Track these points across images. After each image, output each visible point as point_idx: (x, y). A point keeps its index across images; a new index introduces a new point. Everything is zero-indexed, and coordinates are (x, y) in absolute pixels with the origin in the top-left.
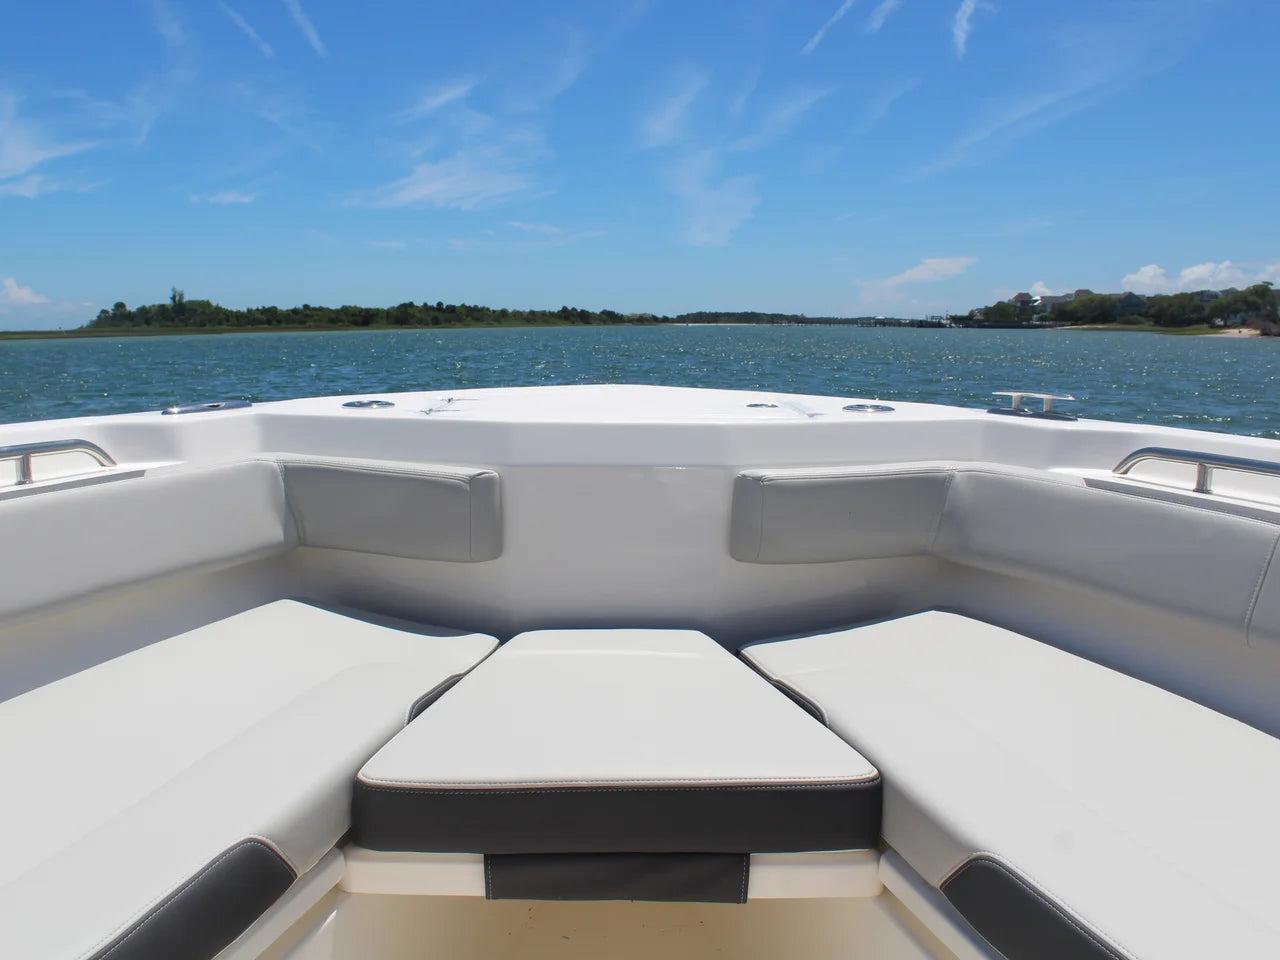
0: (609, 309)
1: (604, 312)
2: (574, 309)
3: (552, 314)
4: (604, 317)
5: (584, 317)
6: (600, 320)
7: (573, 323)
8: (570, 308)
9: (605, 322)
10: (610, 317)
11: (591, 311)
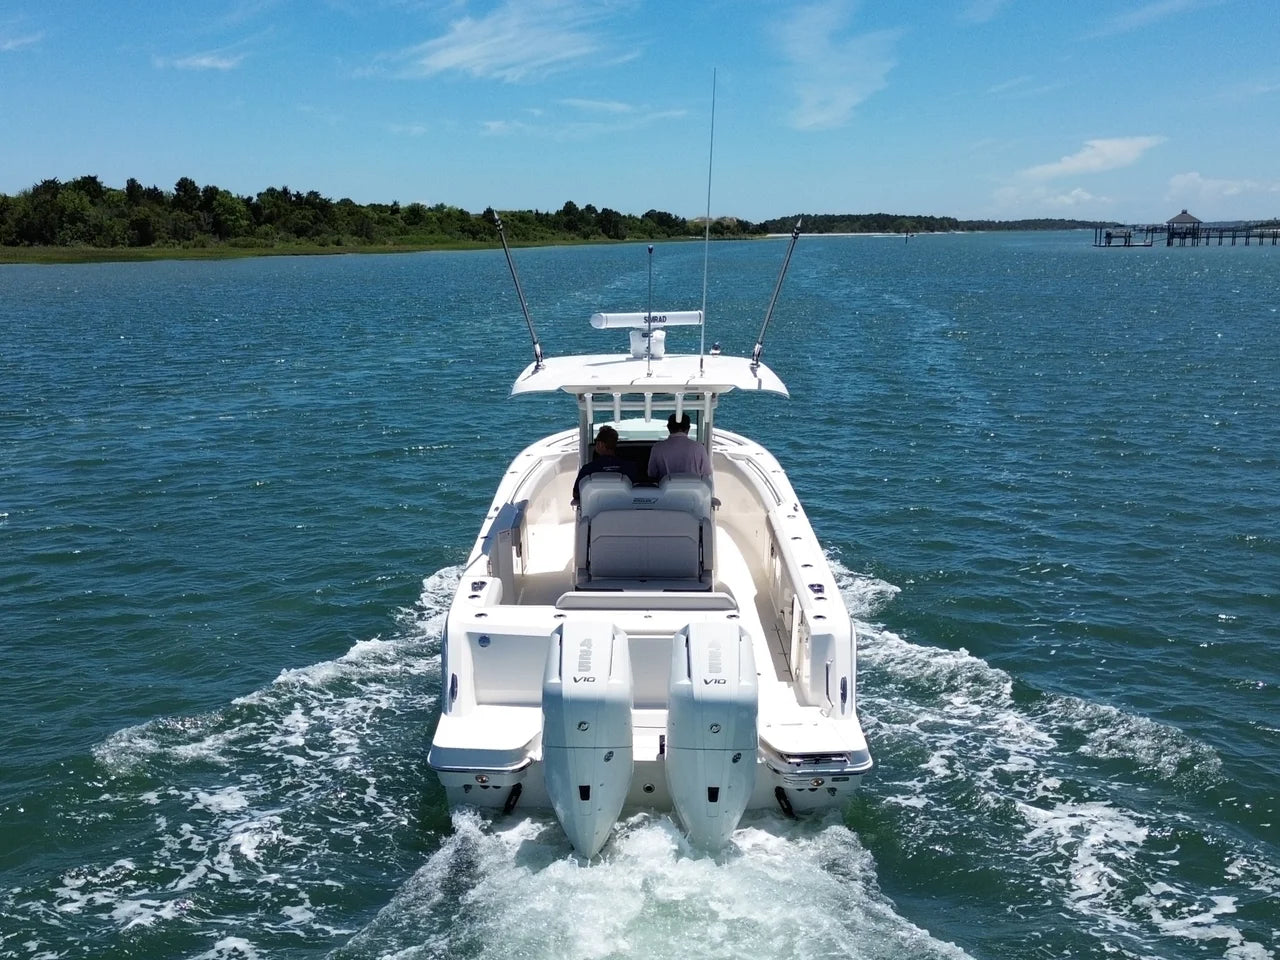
0: (658, 209)
1: (650, 215)
2: (590, 208)
3: (541, 219)
4: (651, 224)
5: (609, 225)
6: (644, 231)
7: (586, 236)
8: (581, 206)
9: (651, 235)
10: (662, 225)
11: (624, 212)
